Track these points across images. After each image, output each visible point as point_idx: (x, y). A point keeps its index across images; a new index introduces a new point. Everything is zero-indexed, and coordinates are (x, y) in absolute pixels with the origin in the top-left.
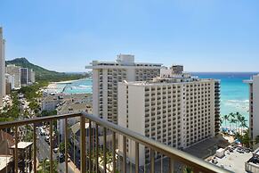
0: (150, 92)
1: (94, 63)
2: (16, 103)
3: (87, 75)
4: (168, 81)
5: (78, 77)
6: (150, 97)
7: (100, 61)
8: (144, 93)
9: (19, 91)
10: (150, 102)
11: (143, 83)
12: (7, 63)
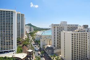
0: (74, 35)
1: (52, 25)
2: (28, 37)
3: (50, 29)
4: (81, 31)
5: (46, 29)
6: (74, 37)
7: (54, 24)
8: (71, 36)
9: (29, 34)
10: (74, 39)
11: (71, 32)
12: (26, 25)
